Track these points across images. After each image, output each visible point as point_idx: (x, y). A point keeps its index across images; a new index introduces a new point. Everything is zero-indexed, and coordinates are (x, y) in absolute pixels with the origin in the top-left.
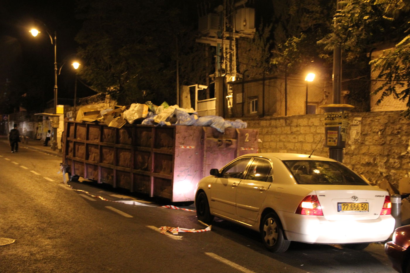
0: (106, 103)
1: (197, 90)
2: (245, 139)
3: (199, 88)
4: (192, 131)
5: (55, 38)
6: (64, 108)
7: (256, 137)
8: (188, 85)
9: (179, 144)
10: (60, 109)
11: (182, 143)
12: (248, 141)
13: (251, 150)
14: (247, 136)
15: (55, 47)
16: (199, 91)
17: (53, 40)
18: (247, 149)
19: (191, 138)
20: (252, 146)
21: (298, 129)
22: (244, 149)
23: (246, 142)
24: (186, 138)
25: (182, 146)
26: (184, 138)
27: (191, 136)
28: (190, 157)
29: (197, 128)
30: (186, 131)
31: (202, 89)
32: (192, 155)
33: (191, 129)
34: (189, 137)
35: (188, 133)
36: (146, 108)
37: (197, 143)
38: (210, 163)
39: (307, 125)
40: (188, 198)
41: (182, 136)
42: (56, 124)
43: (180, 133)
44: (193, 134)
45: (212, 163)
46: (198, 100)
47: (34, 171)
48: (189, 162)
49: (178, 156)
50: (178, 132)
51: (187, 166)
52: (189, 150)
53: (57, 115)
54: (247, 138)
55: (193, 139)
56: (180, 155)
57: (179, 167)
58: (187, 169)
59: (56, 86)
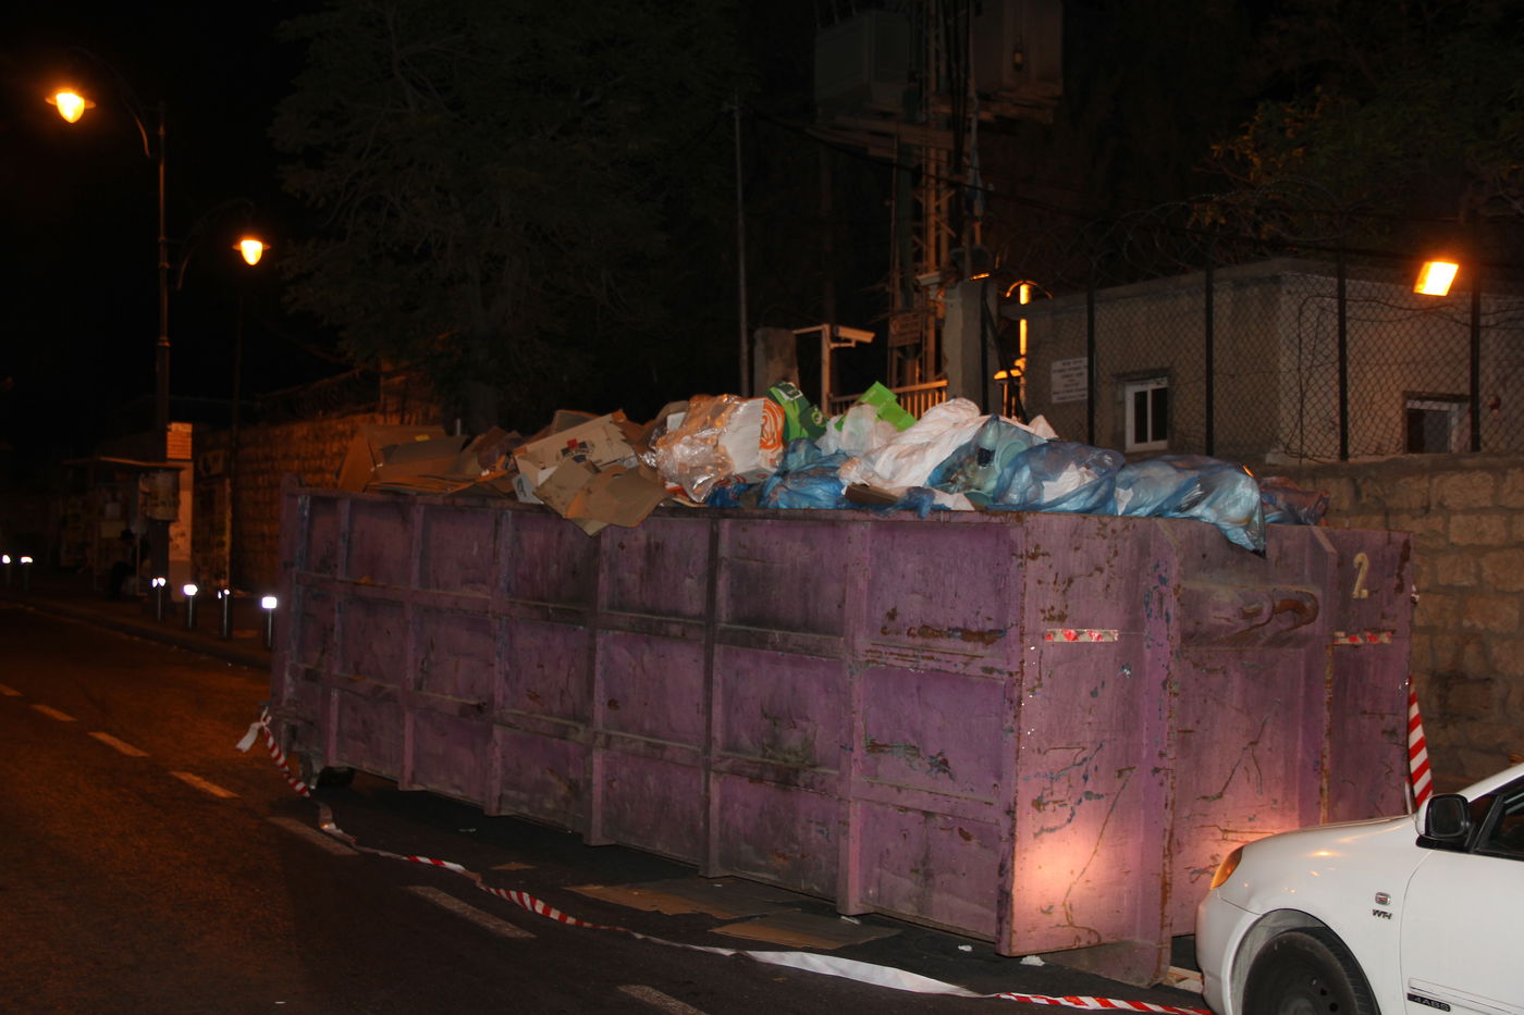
0: (384, 412)
2: (1352, 586)
3: (835, 338)
4: (1106, 542)
5: (162, 131)
7: (1404, 573)
9: (1042, 616)
10: (179, 435)
11: (1055, 613)
12: (1365, 593)
13: (1382, 643)
14: (1360, 564)
15: (162, 169)
17: (153, 138)
18: (1360, 641)
19: (1099, 582)
20: (1385, 623)
22: (1346, 641)
23: (1359, 600)
24: (1073, 586)
25: (1054, 633)
26: (1064, 583)
27: (1101, 570)
28: (1094, 694)
29: (1127, 527)
30: (1074, 546)
31: (853, 345)
32: (1103, 683)
33: (1102, 532)
34: (1091, 580)
35: (1086, 552)
36: (775, 419)
37: (1130, 613)
38: (1189, 726)
39: (1487, 503)
40: (1086, 931)
41: (1057, 574)
42: (164, 504)
43: (1048, 554)
44: (1108, 562)
45: (1198, 722)
46: (835, 396)
47: (109, 732)
48: (1091, 719)
49: (1038, 690)
50: (1037, 547)
51: (1082, 745)
52: (1089, 651)
53: (170, 464)
54: (1361, 578)
55: (1108, 586)
56: (1045, 680)
57: (1043, 751)
58: (1079, 760)
59: (163, 341)
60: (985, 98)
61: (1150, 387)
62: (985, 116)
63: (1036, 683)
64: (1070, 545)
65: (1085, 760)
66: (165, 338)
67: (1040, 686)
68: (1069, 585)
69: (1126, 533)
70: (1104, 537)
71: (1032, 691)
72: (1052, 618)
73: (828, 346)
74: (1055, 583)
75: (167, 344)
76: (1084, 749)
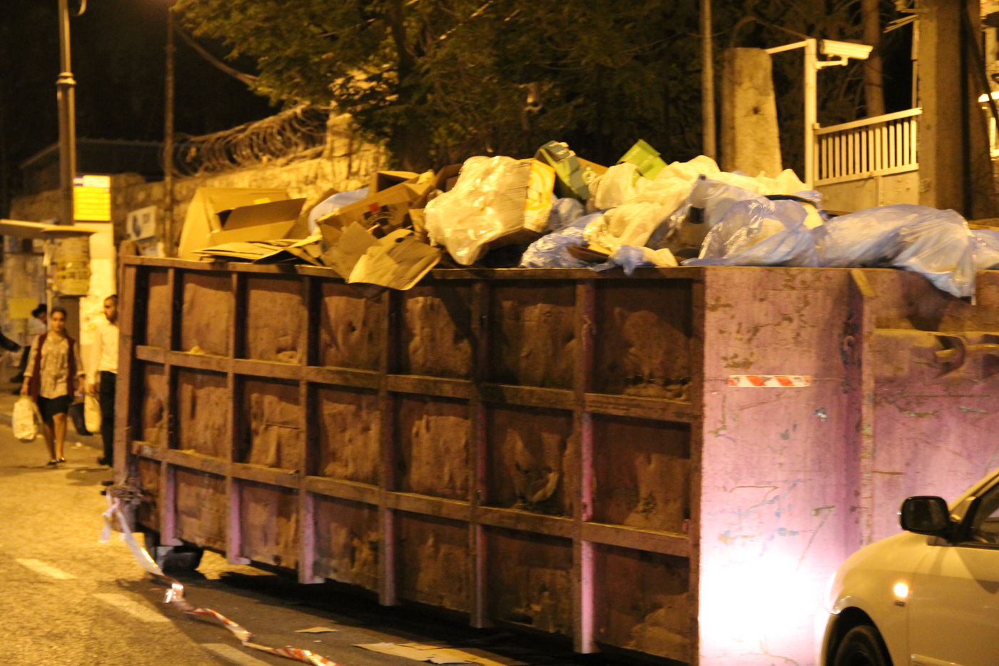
0: (331, 158)
1: (812, 67)
3: (822, 57)
4: (794, 293)
6: (114, 190)
8: (764, 46)
9: (724, 363)
11: (739, 360)
16: (821, 74)
19: (787, 331)
24: (759, 334)
25: (738, 379)
26: (748, 332)
27: (790, 320)
28: (785, 436)
29: (818, 279)
30: (759, 297)
31: (844, 62)
32: (795, 426)
33: (790, 284)
34: (778, 328)
35: (773, 303)
36: (543, 178)
37: (824, 360)
38: (897, 468)
40: (783, 660)
41: (740, 324)
42: (73, 276)
43: (728, 305)
44: (798, 311)
45: (908, 464)
46: (822, 126)
48: (782, 460)
49: (722, 432)
50: (718, 299)
51: (773, 484)
52: (778, 396)
53: (78, 227)
55: (798, 335)
56: (729, 423)
57: (729, 489)
58: (771, 497)
59: (66, 77)
63: (720, 425)
64: (755, 297)
65: (776, 498)
66: (68, 74)
67: (724, 428)
68: (754, 335)
69: (818, 284)
70: (793, 288)
71: (716, 433)
72: (735, 366)
73: (814, 65)
74: (738, 332)
75: (70, 81)
76: (776, 488)
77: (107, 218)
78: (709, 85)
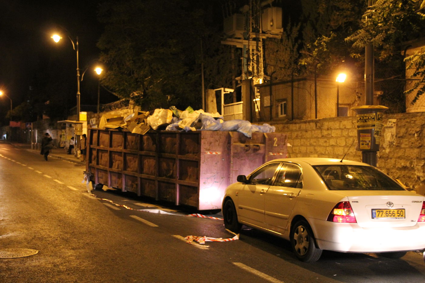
0: (130, 109)
1: (223, 93)
2: (274, 143)
3: (225, 91)
4: (218, 136)
5: (77, 43)
6: (87, 115)
7: (285, 141)
8: (214, 89)
9: (205, 149)
10: (83, 115)
11: (208, 149)
12: (276, 145)
13: (280, 155)
14: (275, 140)
15: (78, 52)
16: (225, 95)
17: (75, 45)
18: (275, 154)
19: (217, 143)
20: (281, 151)
21: (329, 132)
22: (272, 154)
23: (275, 147)
25: (207, 152)
26: (209, 143)
28: (216, 164)
29: (223, 133)
31: (229, 92)
32: (218, 162)
33: (217, 134)
34: (215, 143)
35: (214, 138)
36: (170, 113)
37: (224, 149)
38: (237, 170)
39: (338, 128)
40: (215, 206)
42: (79, 131)
43: (206, 138)
44: (219, 140)
45: (239, 169)
46: (225, 104)
47: (58, 179)
48: (216, 168)
49: (204, 163)
50: (204, 137)
51: (214, 173)
52: (215, 156)
53: (80, 122)
54: (275, 142)
55: (219, 144)
56: (206, 161)
57: (205, 174)
58: (213, 175)
60: (263, 32)
61: (283, 103)
62: (264, 37)
64: (211, 137)
66: (79, 92)
68: (211, 144)
74: (207, 143)
75: (79, 94)
77: (86, 120)
78: (203, 96)
